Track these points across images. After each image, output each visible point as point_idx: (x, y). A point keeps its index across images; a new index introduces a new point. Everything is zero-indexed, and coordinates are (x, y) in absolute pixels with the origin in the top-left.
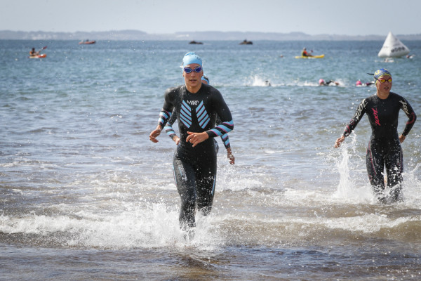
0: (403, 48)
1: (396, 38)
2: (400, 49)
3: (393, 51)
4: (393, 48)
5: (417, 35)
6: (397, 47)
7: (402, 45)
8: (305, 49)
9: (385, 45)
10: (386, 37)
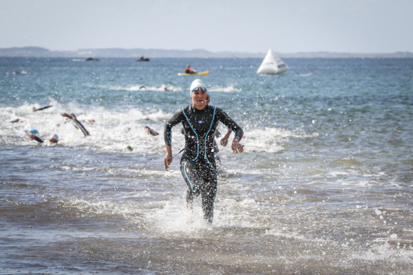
1: (276, 55)
5: (318, 53)
7: (282, 63)
8: (189, 67)
10: (265, 55)
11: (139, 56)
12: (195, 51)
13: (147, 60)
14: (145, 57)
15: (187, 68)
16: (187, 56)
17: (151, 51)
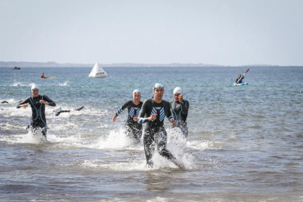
0: (104, 73)
1: (100, 66)
2: (101, 73)
3: (97, 74)
4: (97, 72)
5: (124, 64)
6: (100, 72)
7: (103, 71)
9: (93, 70)
10: (94, 65)
11: (14, 67)
12: (49, 63)
13: (19, 69)
14: (18, 67)
15: (42, 75)
16: (43, 66)
17: (21, 63)
